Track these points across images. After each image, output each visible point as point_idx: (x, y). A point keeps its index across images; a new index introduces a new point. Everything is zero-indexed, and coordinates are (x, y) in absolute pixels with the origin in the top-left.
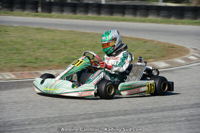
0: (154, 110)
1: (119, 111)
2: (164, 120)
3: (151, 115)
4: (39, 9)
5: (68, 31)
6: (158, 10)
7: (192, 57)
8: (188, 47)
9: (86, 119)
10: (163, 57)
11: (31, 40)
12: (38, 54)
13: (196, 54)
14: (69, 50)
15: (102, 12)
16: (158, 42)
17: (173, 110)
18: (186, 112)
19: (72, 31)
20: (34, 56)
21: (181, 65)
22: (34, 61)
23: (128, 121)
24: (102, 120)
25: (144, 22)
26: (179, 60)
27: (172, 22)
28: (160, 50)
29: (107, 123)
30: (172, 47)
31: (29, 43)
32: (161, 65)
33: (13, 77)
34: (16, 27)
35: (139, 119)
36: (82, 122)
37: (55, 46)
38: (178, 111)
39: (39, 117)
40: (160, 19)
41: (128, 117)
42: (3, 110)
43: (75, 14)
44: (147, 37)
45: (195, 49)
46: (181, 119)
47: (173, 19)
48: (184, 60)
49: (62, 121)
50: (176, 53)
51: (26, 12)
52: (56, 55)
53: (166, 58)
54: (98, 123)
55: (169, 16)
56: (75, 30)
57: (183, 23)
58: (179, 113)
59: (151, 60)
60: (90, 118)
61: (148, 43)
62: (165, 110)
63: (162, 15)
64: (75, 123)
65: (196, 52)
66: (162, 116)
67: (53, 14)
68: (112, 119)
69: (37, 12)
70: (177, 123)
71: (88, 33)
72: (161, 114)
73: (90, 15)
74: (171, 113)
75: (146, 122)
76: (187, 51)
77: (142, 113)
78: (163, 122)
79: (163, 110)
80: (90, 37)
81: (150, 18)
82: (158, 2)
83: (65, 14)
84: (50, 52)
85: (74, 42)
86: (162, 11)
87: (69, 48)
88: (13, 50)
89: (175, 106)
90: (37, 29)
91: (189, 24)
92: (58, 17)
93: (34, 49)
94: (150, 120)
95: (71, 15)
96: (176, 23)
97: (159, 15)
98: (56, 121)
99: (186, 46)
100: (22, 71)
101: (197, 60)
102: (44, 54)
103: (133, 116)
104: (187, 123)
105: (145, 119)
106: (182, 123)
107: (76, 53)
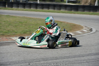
2: (76, 62)
3: (69, 59)
6: (66, 7)
7: (85, 30)
8: (82, 25)
10: (71, 30)
13: (87, 29)
21: (79, 34)
25: (59, 12)
26: (79, 32)
28: (69, 27)
35: (63, 61)
38: (82, 57)
40: (66, 11)
41: (58, 60)
44: (62, 20)
46: (84, 62)
47: (73, 11)
48: (81, 32)
50: (77, 28)
55: (71, 10)
57: (78, 13)
58: (82, 58)
61: (63, 23)
62: (76, 57)
65: (86, 28)
66: (75, 60)
70: (82, 64)
71: (33, 18)
72: (73, 59)
73: (32, 9)
74: (79, 59)
76: (82, 28)
77: (64, 58)
78: (75, 63)
79: (75, 57)
80: (34, 20)
81: (62, 10)
82: (66, 3)
89: (80, 55)
90: (7, 16)
91: (81, 14)
96: (74, 13)
97: (66, 9)
99: (81, 25)
101: (88, 32)
103: (60, 60)
104: (87, 63)
105: (67, 61)
106: (85, 63)
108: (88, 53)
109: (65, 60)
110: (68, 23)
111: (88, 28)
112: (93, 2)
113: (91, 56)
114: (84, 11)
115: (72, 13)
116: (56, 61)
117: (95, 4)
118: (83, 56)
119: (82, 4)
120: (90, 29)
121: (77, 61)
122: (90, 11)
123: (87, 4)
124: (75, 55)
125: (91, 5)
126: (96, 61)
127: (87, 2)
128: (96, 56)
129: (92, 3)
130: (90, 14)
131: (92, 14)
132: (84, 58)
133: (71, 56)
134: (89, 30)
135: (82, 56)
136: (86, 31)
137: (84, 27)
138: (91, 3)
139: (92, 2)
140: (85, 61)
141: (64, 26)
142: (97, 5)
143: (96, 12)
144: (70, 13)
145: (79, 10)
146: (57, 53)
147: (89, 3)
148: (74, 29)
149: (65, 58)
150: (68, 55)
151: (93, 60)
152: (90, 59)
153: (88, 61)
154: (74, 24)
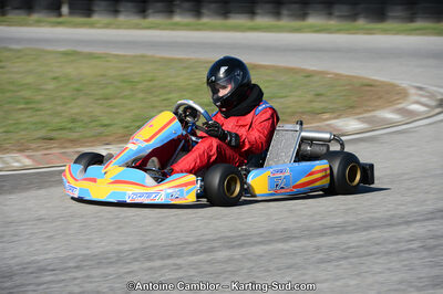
1: (272, 232)
2: (374, 249)
3: (344, 238)
4: (65, 9)
5: (136, 57)
7: (415, 107)
8: (404, 84)
9: (201, 252)
10: (351, 107)
11: (54, 79)
12: (75, 109)
13: (424, 100)
14: (143, 100)
15: (204, 11)
16: (336, 75)
18: (418, 229)
19: (143, 56)
20: (65, 114)
21: (392, 124)
22: (70, 126)
23: (295, 254)
24: (237, 253)
26: (388, 115)
27: (362, 29)
28: (344, 93)
29: (249, 259)
31: (51, 86)
32: (350, 125)
33: (28, 162)
34: (19, 51)
35: (318, 248)
36: (194, 258)
37: (109, 90)
39: (96, 251)
40: (333, 23)
41: (293, 244)
42: (16, 238)
43: (145, 17)
44: (311, 65)
45: (420, 88)
46: (411, 246)
47: (361, 22)
48: (399, 114)
49: (149, 259)
50: (380, 98)
51: (35, 17)
52: (115, 110)
53: (358, 111)
54: (229, 260)
55: (353, 17)
56: (150, 53)
57: (386, 32)
58: (404, 232)
59: (326, 116)
60: (211, 250)
61: (315, 79)
62: (374, 227)
63: (337, 14)
64: (179, 261)
65: (421, 96)
66: (368, 240)
67: (95, 18)
68: (258, 250)
69: (60, 15)
70: (404, 255)
72: (364, 235)
73: (177, 19)
74: (387, 233)
75: (336, 254)
76: (403, 94)
77: (323, 235)
79: (368, 226)
80: (186, 68)
81: (312, 21)
83: (122, 18)
84: (101, 105)
85: (151, 81)
86: (337, 6)
87: (141, 95)
88: (17, 103)
89: (393, 216)
90: (66, 54)
91: (398, 32)
92: (107, 26)
93: (64, 98)
94: (343, 250)
95: (136, 20)
96: (369, 32)
97: (330, 14)
98: (136, 260)
99: (397, 82)
100: (47, 149)
101: (429, 112)
102: (88, 110)
103: (304, 243)
104: (425, 253)
105: (332, 247)
106: (414, 254)
107: (158, 104)
108: (429, 207)
109: (325, 240)
114: (411, 19)
115: (357, 31)
134: (434, 103)
136: (422, 109)
141: (321, 92)
144: (348, 31)
145: (390, 14)
148: (368, 100)
149: (326, 231)
150: (340, 220)
153: (432, 242)
154: (367, 82)
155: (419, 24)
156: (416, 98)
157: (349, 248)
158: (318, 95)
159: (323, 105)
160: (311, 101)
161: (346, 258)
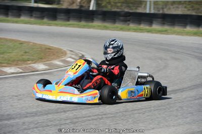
0: (39, 114)
2: (50, 124)
3: (36, 118)
6: (31, 11)
7: (69, 59)
8: (65, 49)
10: (41, 58)
13: (73, 56)
16: (33, 43)
17: (58, 112)
18: (70, 115)
21: (59, 67)
23: (13, 126)
25: (16, 22)
26: (57, 62)
27: (46, 23)
28: (37, 52)
30: (49, 49)
32: (40, 67)
35: (24, 123)
38: (62, 113)
40: (32, 20)
41: (12, 121)
47: (45, 20)
48: (62, 62)
50: (54, 55)
53: (44, 60)
55: (42, 18)
57: (57, 25)
59: (29, 62)
61: (25, 45)
62: (50, 113)
63: (34, 16)
65: (72, 54)
66: (47, 119)
72: (45, 117)
74: (56, 116)
75: (32, 126)
76: (64, 53)
77: (26, 117)
78: (48, 126)
79: (48, 113)
81: (23, 18)
82: (31, 2)
86: (34, 12)
89: (58, 108)
91: (62, 26)
94: (36, 124)
96: (49, 25)
97: (31, 16)
99: (62, 48)
105: (31, 123)
109: (26, 120)
110: (35, 44)
111: (76, 55)
112: (86, 3)
113: (81, 111)
114: (68, 20)
115: (43, 24)
116: (9, 123)
117: (89, 7)
118: (65, 111)
119: (65, 5)
120: (81, 55)
121: (52, 121)
122: (80, 21)
123: (75, 7)
124: (49, 110)
125: (83, 9)
126: (89, 120)
127: (73, 3)
128: (89, 109)
129: (84, 5)
130: (80, 27)
131: (84, 27)
132: (67, 115)
133: (41, 112)
134: (77, 58)
135: (62, 110)
136: (73, 60)
137: (68, 52)
138: (82, 4)
139: (84, 3)
140: (68, 122)
141: (27, 51)
142: (94, 9)
143: (92, 22)
144: (40, 24)
145: (58, 17)
146: (11, 106)
147: (78, 4)
148: (49, 56)
149: (28, 115)
150: (34, 110)
151: (85, 119)
152: (78, 116)
153: (75, 120)
154: (48, 47)
155: (71, 22)
156: (70, 55)
157: (38, 123)
158: (26, 52)
159: (28, 57)
160: (23, 55)
161: (36, 128)
